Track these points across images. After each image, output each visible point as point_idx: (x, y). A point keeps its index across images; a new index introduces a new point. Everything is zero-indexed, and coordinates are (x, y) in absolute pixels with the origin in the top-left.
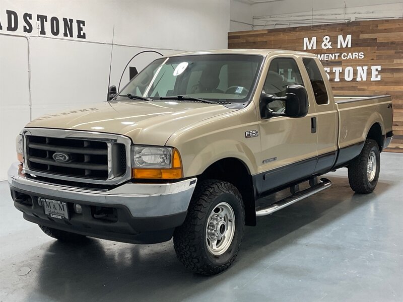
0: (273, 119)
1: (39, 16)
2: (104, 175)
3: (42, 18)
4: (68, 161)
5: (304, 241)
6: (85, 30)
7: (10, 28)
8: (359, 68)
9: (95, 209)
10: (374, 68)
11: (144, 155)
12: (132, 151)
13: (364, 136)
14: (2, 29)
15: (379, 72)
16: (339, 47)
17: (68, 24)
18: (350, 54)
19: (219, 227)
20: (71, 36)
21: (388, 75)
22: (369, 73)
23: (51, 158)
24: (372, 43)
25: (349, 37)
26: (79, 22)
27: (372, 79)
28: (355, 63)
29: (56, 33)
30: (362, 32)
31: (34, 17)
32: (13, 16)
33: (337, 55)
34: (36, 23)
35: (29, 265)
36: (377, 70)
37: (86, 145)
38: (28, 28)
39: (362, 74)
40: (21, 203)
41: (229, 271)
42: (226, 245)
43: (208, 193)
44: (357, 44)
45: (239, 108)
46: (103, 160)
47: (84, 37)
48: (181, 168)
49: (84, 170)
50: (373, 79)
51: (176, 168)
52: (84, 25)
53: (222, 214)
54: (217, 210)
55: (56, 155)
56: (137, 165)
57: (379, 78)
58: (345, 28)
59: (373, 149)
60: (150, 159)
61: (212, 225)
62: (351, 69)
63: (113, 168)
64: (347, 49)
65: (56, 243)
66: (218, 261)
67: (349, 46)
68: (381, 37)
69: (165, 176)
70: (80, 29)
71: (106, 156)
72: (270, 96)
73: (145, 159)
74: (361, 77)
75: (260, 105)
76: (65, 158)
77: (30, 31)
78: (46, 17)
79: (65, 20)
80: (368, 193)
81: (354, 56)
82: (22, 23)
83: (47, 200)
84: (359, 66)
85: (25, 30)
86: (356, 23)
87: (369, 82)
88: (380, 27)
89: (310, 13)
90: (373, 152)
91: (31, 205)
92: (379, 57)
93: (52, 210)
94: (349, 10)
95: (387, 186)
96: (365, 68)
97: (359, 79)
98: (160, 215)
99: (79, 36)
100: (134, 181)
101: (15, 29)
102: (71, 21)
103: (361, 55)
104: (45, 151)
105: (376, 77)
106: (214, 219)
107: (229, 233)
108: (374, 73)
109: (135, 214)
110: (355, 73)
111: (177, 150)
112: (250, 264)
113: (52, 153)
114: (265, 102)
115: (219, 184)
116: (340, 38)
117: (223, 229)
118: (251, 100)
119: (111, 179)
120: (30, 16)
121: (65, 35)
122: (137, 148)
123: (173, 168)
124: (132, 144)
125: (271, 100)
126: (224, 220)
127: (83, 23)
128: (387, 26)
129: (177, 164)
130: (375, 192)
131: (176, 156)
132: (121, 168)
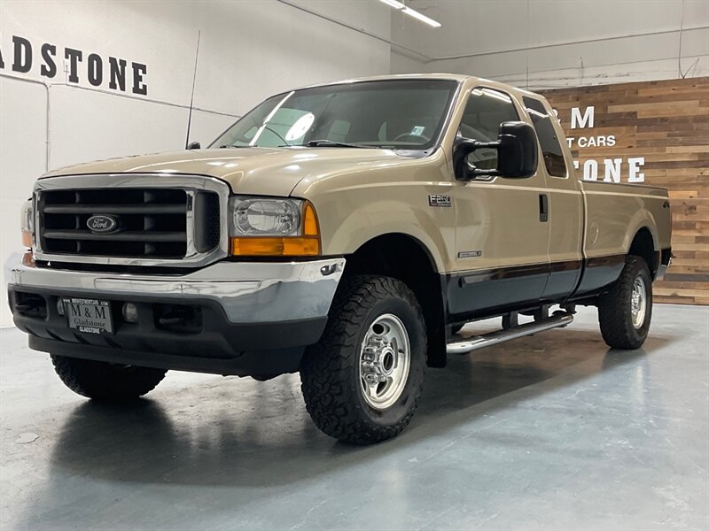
1: (68, 51)
2: (179, 250)
3: (74, 55)
5: (529, 403)
6: (146, 80)
7: (17, 67)
8: (608, 162)
9: (158, 308)
10: (632, 162)
11: (252, 212)
12: (231, 209)
13: (625, 247)
14: (3, 67)
15: (641, 167)
16: (573, 126)
17: (117, 68)
18: (592, 138)
19: (382, 356)
20: (123, 88)
21: (657, 174)
22: (625, 170)
23: (84, 228)
24: (630, 119)
25: (590, 111)
26: (136, 67)
27: (630, 180)
28: (600, 154)
29: (96, 82)
30: (612, 102)
31: (60, 52)
32: (23, 47)
33: (570, 140)
34: (61, 61)
35: (37, 431)
36: (637, 164)
37: (147, 197)
38: (48, 69)
39: (613, 171)
41: (399, 439)
42: (394, 393)
43: (364, 291)
44: (603, 122)
45: (418, 157)
47: (144, 91)
48: (318, 237)
49: (142, 244)
50: (632, 179)
51: (309, 237)
52: (144, 72)
53: (388, 336)
54: (378, 329)
55: (93, 220)
56: (239, 232)
57: (641, 178)
58: (583, 96)
59: (640, 273)
60: (262, 222)
61: (370, 354)
62: (594, 163)
63: (194, 235)
64: (586, 131)
66: (378, 420)
67: (591, 125)
68: (643, 110)
69: (289, 250)
70: (137, 79)
72: (471, 141)
73: (253, 220)
74: (611, 177)
75: (454, 155)
76: (109, 223)
77: (52, 74)
78: (79, 54)
79: (113, 61)
80: (636, 348)
81: (599, 142)
82: (38, 60)
83: (73, 300)
84: (608, 158)
85: (44, 72)
86: (603, 89)
87: (624, 186)
88: (642, 94)
89: (524, 77)
90: (641, 280)
92: (641, 144)
93: (83, 318)
94: (588, 72)
96: (618, 161)
97: (607, 179)
98: (280, 319)
99: (136, 90)
100: (232, 258)
101: (27, 68)
102: (123, 63)
103: (610, 141)
104: (72, 216)
105: (637, 176)
106: (374, 344)
107: (399, 374)
108: (633, 169)
109: (234, 316)
110: (601, 170)
111: (311, 204)
112: (436, 432)
113: (85, 217)
114: (461, 152)
115: (382, 280)
116: (575, 112)
117: (389, 361)
118: (439, 146)
119: (192, 255)
120: (53, 50)
121: (113, 86)
122: (238, 202)
123: (304, 236)
124: (232, 195)
126: (392, 346)
127: (144, 68)
128: (654, 92)
129: (310, 230)
130: (644, 347)
131: (309, 214)
132: (210, 239)
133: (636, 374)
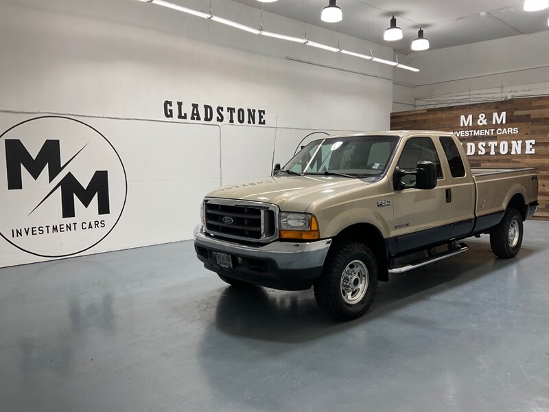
0: (405, 191)
1: (229, 109)
2: (258, 235)
3: (231, 110)
4: (233, 223)
5: (436, 297)
6: (265, 117)
7: (206, 119)
8: (514, 143)
9: (251, 261)
10: (528, 142)
11: (290, 220)
12: (279, 216)
13: (504, 206)
14: (200, 120)
15: (533, 145)
16: (494, 123)
17: (251, 113)
18: (505, 129)
19: (353, 280)
20: (254, 123)
21: (542, 149)
22: (524, 147)
23: (221, 221)
24: (527, 119)
25: (504, 114)
26: (260, 112)
27: (526, 153)
28: (509, 138)
29: (241, 121)
30: (516, 109)
31: (225, 109)
32: (209, 109)
33: (492, 130)
34: (226, 114)
35: (208, 303)
36: (531, 144)
37: (246, 211)
38: (220, 118)
39: (516, 147)
40: (201, 255)
41: (362, 318)
42: (359, 296)
43: (342, 252)
44: (511, 121)
45: (373, 182)
46: (258, 223)
47: (264, 123)
48: (318, 230)
49: (244, 231)
50: (528, 152)
51: (314, 231)
52: (264, 114)
53: (357, 270)
54: (352, 266)
55: (225, 218)
56: (284, 227)
57: (533, 151)
58: (499, 106)
59: (514, 217)
60: (294, 223)
61: (346, 279)
62: (506, 143)
63: (265, 229)
64: (502, 125)
65: (230, 287)
66: (351, 309)
67: (504, 122)
68: (535, 113)
69: (305, 237)
70: (261, 117)
71: (260, 220)
72: (403, 171)
73: (289, 222)
74: (516, 150)
75: (394, 178)
76: (231, 221)
77: (221, 120)
78: (234, 109)
79: (249, 110)
80: (510, 258)
81: (509, 131)
82: (215, 115)
83: (218, 253)
84: (514, 140)
85: (218, 120)
86: (511, 101)
87: (523, 155)
88: (534, 104)
89: (468, 93)
90: (515, 221)
91: (208, 257)
92: (533, 132)
93: (222, 261)
94: (506, 89)
95: (530, 252)
96: (520, 142)
97: (513, 152)
98: (301, 267)
99: (260, 123)
100: (281, 240)
101: (210, 119)
102: (254, 111)
103: (516, 130)
104: (218, 216)
105: (531, 150)
106: (349, 274)
107: (363, 287)
108: (528, 147)
109: (280, 267)
110: (510, 147)
111: (314, 216)
112: (381, 314)
113: (222, 216)
115: (352, 245)
116: (495, 115)
117: (356, 282)
118: (386, 174)
119: (264, 238)
120: (222, 109)
121: (249, 122)
122: (283, 214)
123: (311, 231)
124: (280, 211)
125: (403, 174)
126: (359, 275)
127: (264, 112)
128: (541, 103)
129: (314, 227)
130: (517, 256)
131: (314, 220)
132: (271, 229)
133: (513, 273)
